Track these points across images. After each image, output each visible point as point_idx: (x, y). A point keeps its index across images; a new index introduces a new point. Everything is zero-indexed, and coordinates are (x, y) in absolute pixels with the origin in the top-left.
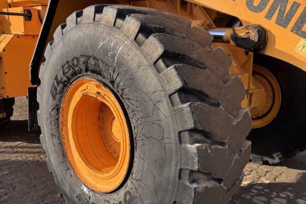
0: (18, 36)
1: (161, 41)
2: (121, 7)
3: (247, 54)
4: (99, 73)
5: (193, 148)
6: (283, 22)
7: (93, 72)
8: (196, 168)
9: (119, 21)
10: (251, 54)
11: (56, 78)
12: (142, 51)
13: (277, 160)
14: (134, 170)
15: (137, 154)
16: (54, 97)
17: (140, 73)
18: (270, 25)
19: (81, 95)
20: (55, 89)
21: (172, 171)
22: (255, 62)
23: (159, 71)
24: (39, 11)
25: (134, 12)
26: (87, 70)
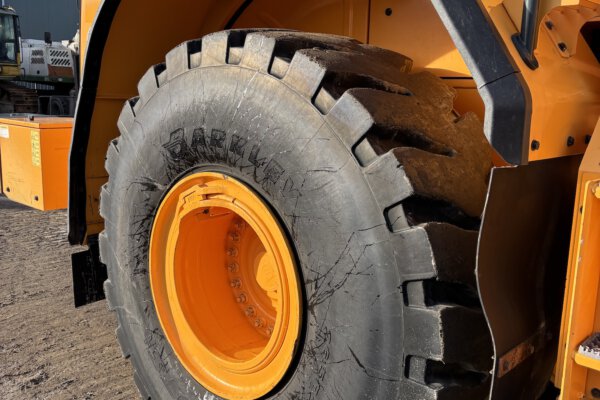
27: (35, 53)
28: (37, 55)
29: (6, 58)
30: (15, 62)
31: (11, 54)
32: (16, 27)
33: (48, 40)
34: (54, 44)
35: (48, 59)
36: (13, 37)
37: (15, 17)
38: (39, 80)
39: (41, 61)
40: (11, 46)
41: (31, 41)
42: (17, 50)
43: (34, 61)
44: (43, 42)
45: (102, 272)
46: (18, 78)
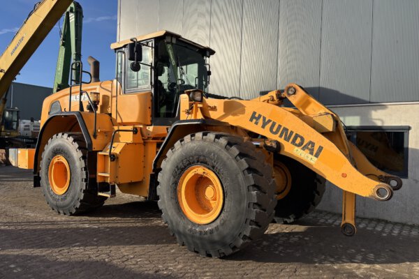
0: (127, 144)
1: (238, 149)
2: (217, 133)
3: (270, 153)
4: (206, 163)
5: (254, 193)
6: (287, 139)
7: (201, 162)
8: (256, 201)
9: (216, 140)
10: (272, 153)
11: (177, 167)
12: (229, 153)
13: (292, 220)
14: (225, 208)
15: (226, 199)
16: (174, 177)
17: (228, 162)
18: (281, 140)
19: (193, 174)
20: (176, 172)
21: (245, 204)
22: (274, 158)
23: (237, 161)
24: (141, 128)
25: (224, 136)
26: (198, 162)
27: (26, 126)
28: (27, 127)
29: (12, 129)
30: (16, 130)
31: (15, 127)
32: (18, 115)
33: (32, 121)
34: (35, 122)
35: (32, 129)
36: (16, 120)
37: (18, 112)
38: (27, 138)
39: (29, 129)
40: (15, 123)
41: (24, 121)
42: (18, 125)
43: (25, 129)
44: (30, 121)
45: (40, 178)
46: (17, 137)
